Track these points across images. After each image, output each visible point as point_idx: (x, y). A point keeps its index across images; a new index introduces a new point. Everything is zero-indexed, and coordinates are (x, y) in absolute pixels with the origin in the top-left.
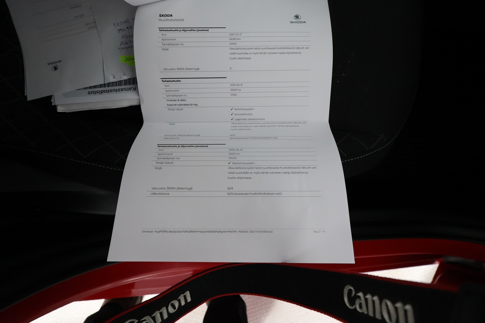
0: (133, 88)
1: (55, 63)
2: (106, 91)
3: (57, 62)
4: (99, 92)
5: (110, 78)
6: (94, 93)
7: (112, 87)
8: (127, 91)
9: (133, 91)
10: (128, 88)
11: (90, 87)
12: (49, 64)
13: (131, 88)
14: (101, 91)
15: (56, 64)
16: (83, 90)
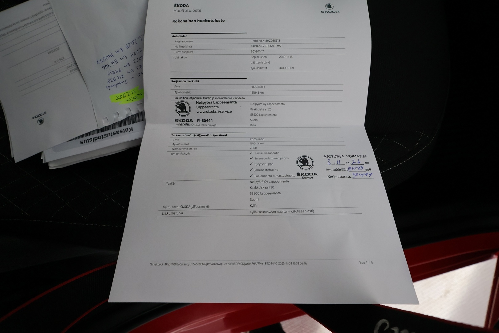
0: (129, 128)
1: (40, 115)
2: (100, 137)
3: (42, 114)
4: (92, 139)
5: (103, 123)
6: (87, 141)
7: (106, 131)
8: (123, 133)
9: (130, 131)
10: (124, 130)
11: (82, 136)
12: (33, 118)
13: (128, 129)
14: (95, 138)
15: (41, 117)
16: (75, 140)
